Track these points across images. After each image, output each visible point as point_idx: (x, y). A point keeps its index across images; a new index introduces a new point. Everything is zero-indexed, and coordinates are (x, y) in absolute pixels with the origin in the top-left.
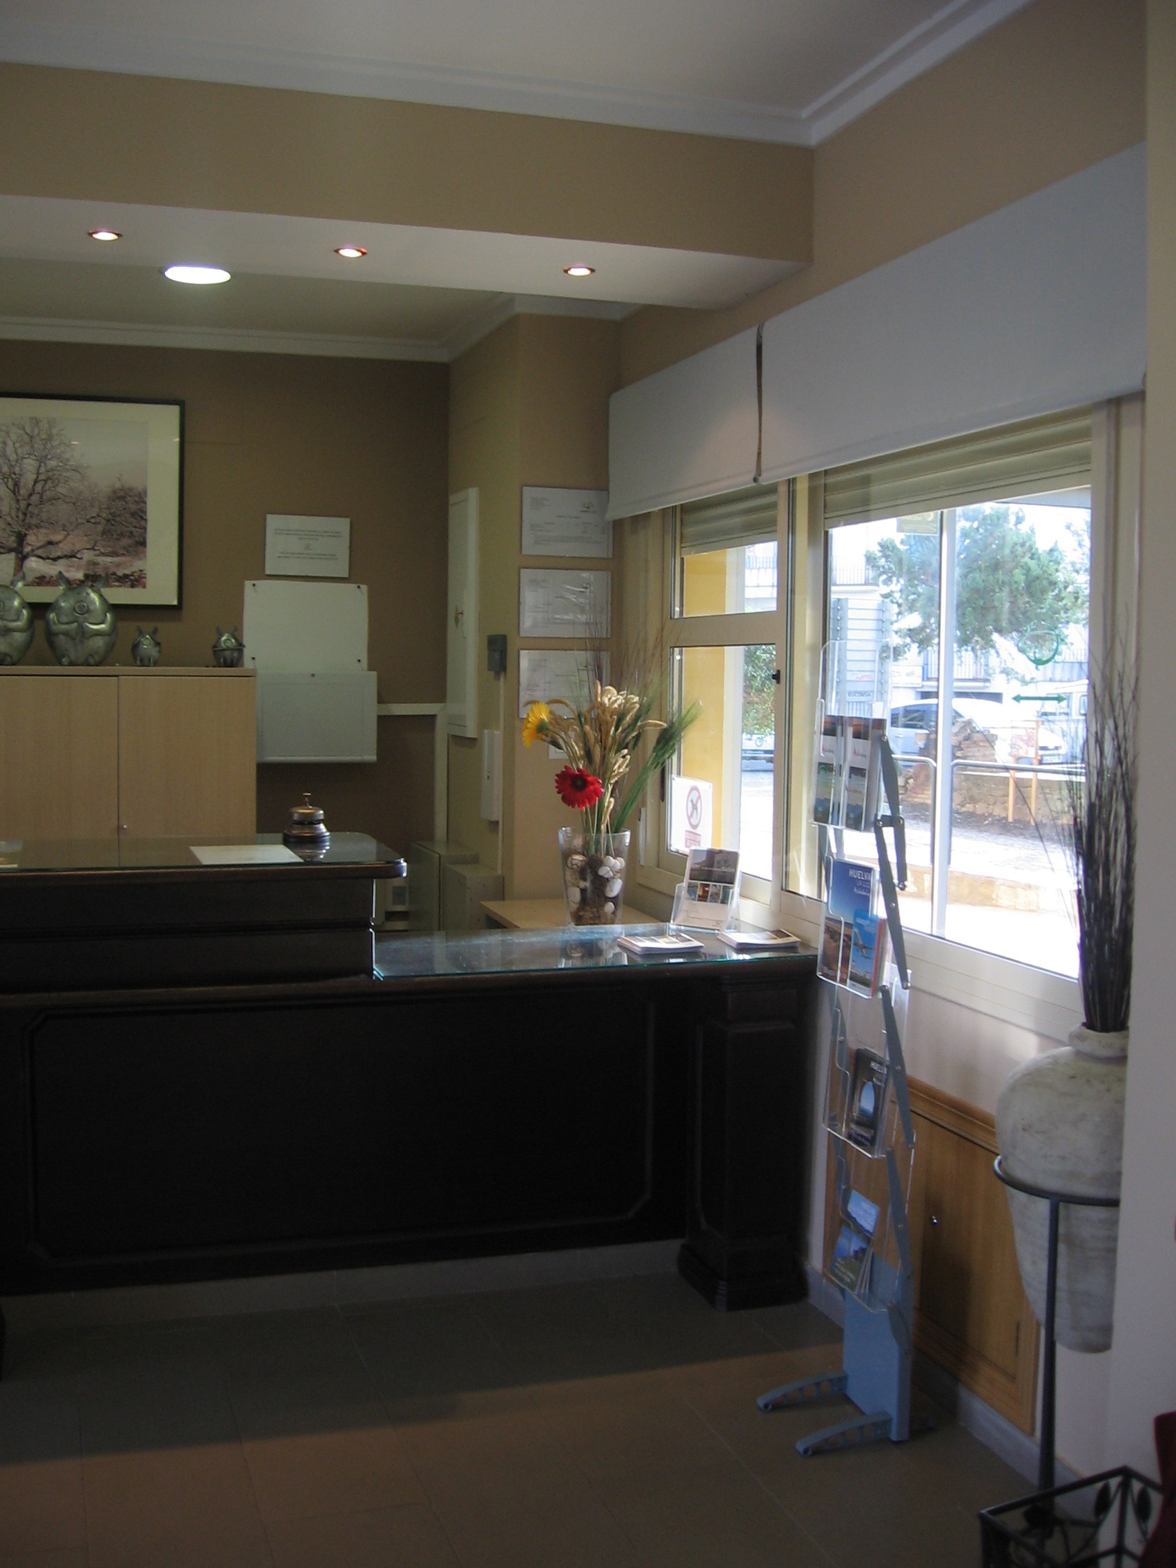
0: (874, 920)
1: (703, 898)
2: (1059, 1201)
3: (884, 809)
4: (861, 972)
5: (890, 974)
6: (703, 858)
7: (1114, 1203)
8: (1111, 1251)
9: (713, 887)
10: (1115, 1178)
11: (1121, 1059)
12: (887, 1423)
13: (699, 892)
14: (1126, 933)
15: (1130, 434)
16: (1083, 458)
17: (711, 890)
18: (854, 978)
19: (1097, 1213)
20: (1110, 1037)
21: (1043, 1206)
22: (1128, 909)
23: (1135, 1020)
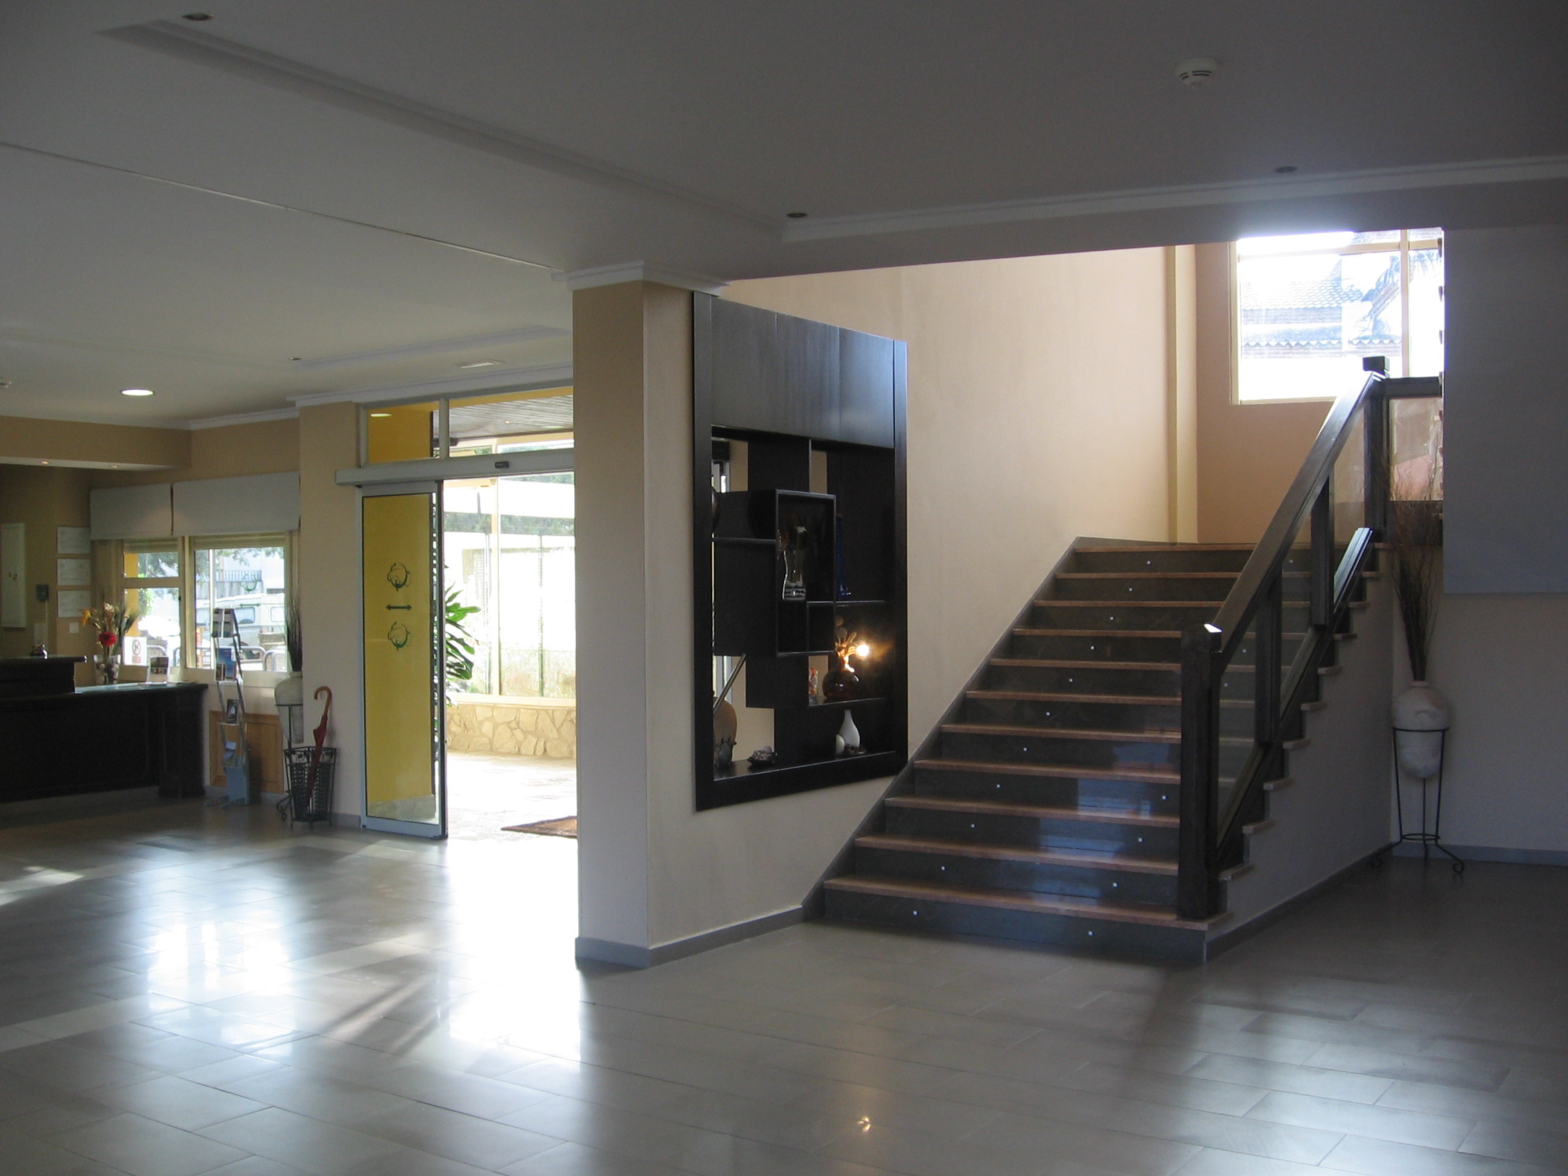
0: (233, 662)
1: (157, 673)
2: (290, 706)
3: (235, 632)
4: (230, 675)
5: (238, 676)
6: (156, 660)
7: (302, 705)
8: (302, 716)
9: (160, 669)
10: (302, 700)
11: (301, 677)
12: (244, 799)
13: (155, 671)
14: (300, 651)
15: (295, 539)
16: (283, 540)
17: (159, 670)
18: (227, 678)
19: (298, 708)
20: (299, 672)
21: (287, 708)
22: (300, 645)
23: (303, 668)
